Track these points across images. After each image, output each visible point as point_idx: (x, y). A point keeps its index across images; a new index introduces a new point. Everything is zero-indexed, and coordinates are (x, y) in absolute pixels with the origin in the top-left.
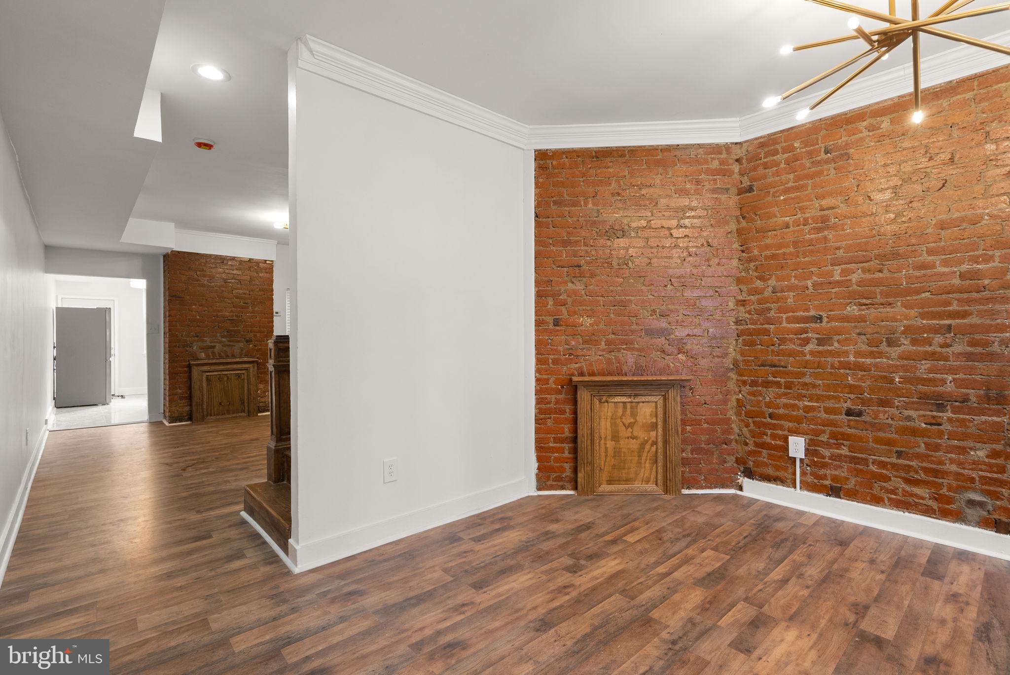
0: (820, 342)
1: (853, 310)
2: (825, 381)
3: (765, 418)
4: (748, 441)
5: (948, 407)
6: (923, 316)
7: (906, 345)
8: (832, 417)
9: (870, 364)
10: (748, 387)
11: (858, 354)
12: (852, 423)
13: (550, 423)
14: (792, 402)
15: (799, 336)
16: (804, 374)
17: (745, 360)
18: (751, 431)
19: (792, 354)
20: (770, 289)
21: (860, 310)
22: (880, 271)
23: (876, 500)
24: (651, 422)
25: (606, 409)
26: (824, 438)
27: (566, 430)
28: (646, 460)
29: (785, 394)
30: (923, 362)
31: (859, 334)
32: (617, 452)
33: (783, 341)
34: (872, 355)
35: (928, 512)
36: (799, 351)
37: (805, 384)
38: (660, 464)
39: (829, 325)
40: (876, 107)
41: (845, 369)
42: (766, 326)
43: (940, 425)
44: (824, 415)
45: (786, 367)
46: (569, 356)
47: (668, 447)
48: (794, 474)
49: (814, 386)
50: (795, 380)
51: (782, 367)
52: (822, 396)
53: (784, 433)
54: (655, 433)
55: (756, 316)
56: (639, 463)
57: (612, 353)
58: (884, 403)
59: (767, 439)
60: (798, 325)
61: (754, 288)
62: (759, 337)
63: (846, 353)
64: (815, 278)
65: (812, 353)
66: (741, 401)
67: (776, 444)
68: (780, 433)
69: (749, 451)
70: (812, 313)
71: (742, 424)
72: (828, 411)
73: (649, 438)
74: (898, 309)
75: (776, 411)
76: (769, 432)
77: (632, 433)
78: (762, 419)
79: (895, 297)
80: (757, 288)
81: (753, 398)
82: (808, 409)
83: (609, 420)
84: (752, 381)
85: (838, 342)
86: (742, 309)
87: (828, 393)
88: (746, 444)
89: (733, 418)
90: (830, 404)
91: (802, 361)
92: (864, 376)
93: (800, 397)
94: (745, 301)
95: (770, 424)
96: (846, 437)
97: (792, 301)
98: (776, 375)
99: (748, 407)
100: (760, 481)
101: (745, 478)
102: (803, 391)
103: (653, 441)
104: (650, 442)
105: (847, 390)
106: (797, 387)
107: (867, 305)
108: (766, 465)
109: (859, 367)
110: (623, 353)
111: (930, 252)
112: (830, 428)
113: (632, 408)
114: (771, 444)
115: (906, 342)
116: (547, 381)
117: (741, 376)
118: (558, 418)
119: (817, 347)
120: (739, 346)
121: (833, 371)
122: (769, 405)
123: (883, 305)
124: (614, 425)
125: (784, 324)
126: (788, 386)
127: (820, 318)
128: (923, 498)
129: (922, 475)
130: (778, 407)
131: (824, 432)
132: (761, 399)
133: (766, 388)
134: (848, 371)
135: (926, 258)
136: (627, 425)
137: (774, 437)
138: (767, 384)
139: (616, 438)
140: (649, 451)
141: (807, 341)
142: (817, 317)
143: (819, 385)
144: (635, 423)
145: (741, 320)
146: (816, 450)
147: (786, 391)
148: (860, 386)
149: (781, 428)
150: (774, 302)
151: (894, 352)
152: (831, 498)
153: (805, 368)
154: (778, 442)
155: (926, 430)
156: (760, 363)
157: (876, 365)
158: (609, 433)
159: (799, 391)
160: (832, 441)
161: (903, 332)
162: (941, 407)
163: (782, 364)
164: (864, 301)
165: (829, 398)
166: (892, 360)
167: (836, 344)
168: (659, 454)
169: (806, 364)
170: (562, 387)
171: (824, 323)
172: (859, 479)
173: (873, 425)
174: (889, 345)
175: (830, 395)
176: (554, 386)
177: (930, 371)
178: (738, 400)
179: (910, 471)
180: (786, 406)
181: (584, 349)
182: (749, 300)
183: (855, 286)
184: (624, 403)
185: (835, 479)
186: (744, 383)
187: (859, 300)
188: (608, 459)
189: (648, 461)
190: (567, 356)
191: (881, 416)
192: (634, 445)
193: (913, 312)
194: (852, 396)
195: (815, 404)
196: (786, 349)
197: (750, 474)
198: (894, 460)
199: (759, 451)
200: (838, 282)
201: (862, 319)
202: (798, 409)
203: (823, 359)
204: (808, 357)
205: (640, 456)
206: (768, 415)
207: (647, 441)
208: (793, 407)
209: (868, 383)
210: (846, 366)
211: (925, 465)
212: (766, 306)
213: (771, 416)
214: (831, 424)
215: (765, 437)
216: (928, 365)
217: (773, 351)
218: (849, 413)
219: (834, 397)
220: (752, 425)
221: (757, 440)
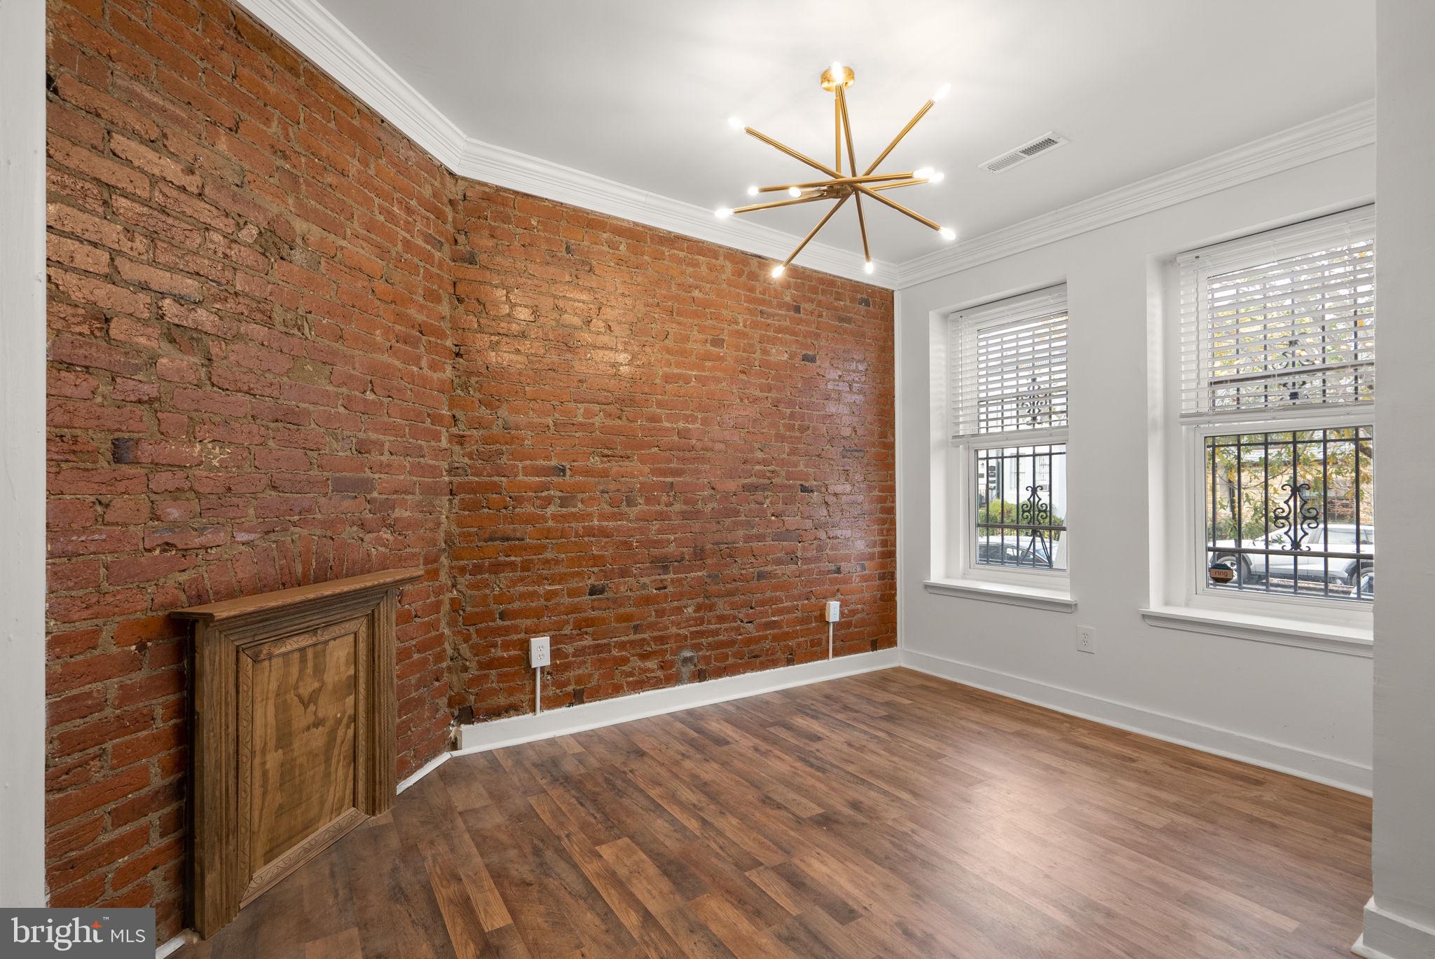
0: (564, 503)
1: (596, 462)
2: (569, 554)
3: (494, 620)
4: (468, 663)
5: (671, 568)
6: (655, 472)
7: (642, 507)
8: (576, 600)
9: (612, 529)
10: (468, 576)
11: (602, 517)
12: (596, 603)
13: (98, 773)
14: (530, 588)
15: (539, 494)
16: (544, 547)
17: (464, 533)
18: (472, 647)
19: (531, 520)
20: (500, 422)
21: (602, 462)
22: (620, 418)
23: (617, 691)
24: (348, 677)
25: (267, 674)
26: (567, 631)
27: (155, 770)
28: (339, 761)
29: (522, 579)
30: (654, 523)
31: (603, 492)
32: (287, 770)
33: (518, 501)
34: (613, 517)
35: (657, 684)
36: (539, 515)
37: (547, 561)
38: (361, 760)
39: (573, 480)
40: (615, 222)
41: (589, 536)
42: (496, 479)
43: (665, 588)
44: (567, 600)
45: (523, 540)
46: (165, 551)
47: (377, 718)
48: (534, 692)
49: (557, 562)
50: (534, 557)
51: (518, 539)
52: (565, 574)
53: (519, 636)
54: (352, 697)
55: (480, 462)
56: (327, 775)
57: (272, 534)
58: (624, 573)
59: (498, 653)
60: (537, 478)
61: (478, 417)
62: (486, 495)
63: (590, 515)
64: (557, 415)
65: (554, 517)
66: (457, 601)
67: (510, 656)
68: (515, 637)
69: (470, 679)
70: (554, 463)
71: (459, 639)
72: (571, 593)
73: (344, 712)
74: (634, 465)
75: (510, 606)
76: (499, 640)
77: (315, 713)
78: (490, 624)
79: (632, 450)
80: (482, 418)
81: (476, 593)
82: (550, 595)
83: (271, 703)
84: (475, 566)
85: (582, 501)
86: (457, 448)
87: (572, 570)
88: (465, 669)
89: (447, 631)
90: (574, 584)
91: (543, 529)
92: (606, 543)
93: (541, 580)
94: (463, 436)
95: (500, 628)
96: (590, 622)
97: (529, 443)
98: (509, 552)
99: (468, 609)
100: (485, 720)
101: (462, 726)
102: (544, 572)
103: (350, 717)
104: (345, 721)
105: (591, 563)
106: (537, 567)
107: (609, 456)
108: (495, 692)
109: (604, 533)
110: (292, 534)
111: (660, 404)
112: (574, 616)
113: (316, 656)
114: (503, 658)
115: (641, 501)
116: (90, 640)
117: (457, 559)
118: (128, 745)
119: (560, 509)
120: (454, 511)
121: (577, 539)
122: (498, 600)
123: (622, 457)
124: (282, 708)
125: (521, 477)
126: (526, 567)
127: (564, 470)
128: (653, 671)
129: (653, 646)
130: (511, 601)
131: (567, 622)
132: (488, 591)
133: (495, 573)
134: (592, 539)
135: (655, 410)
136: (306, 700)
137: (506, 646)
138: (497, 568)
139: (284, 738)
140: (343, 742)
141: (548, 501)
142: (560, 469)
143: (563, 560)
144: (320, 689)
145: (457, 468)
146: (559, 649)
147: (522, 574)
148: (603, 556)
149: (516, 629)
150: (507, 443)
151: (633, 512)
152: (575, 707)
153: (547, 538)
154: (512, 653)
155: (657, 595)
156: (487, 536)
157: (617, 529)
158: (272, 732)
159: (539, 572)
160: (574, 632)
161: (640, 491)
162: (665, 569)
163: (518, 535)
164: (606, 452)
165: (573, 575)
166: (630, 521)
167: (580, 505)
168: (360, 738)
169: (547, 533)
170: (142, 647)
171: (567, 477)
172: (601, 671)
173: (615, 601)
174: (628, 505)
175: (574, 572)
176: (115, 650)
177: (659, 532)
178: (452, 600)
179: (644, 645)
180: (523, 596)
181: (205, 529)
182: (470, 436)
183: (597, 432)
184: (302, 650)
185: (579, 680)
186: (463, 570)
187: (602, 450)
188: (269, 797)
189: (341, 764)
190: (157, 552)
191: (622, 589)
192: (317, 738)
193: (646, 469)
194: (596, 569)
195: (557, 587)
196: (523, 514)
197: (469, 716)
198: (632, 637)
199: (485, 675)
200: (581, 424)
201: (604, 474)
202: (539, 596)
203: (567, 525)
204: (550, 523)
205: (328, 761)
206: (498, 616)
207: (341, 720)
208: (533, 595)
209: (611, 551)
210: (590, 532)
211: (655, 634)
212: (494, 447)
213: (503, 616)
214: (575, 609)
215: (493, 650)
216: (658, 526)
217: (505, 516)
218: (593, 591)
219: (578, 574)
220: (474, 636)
221: (481, 658)
